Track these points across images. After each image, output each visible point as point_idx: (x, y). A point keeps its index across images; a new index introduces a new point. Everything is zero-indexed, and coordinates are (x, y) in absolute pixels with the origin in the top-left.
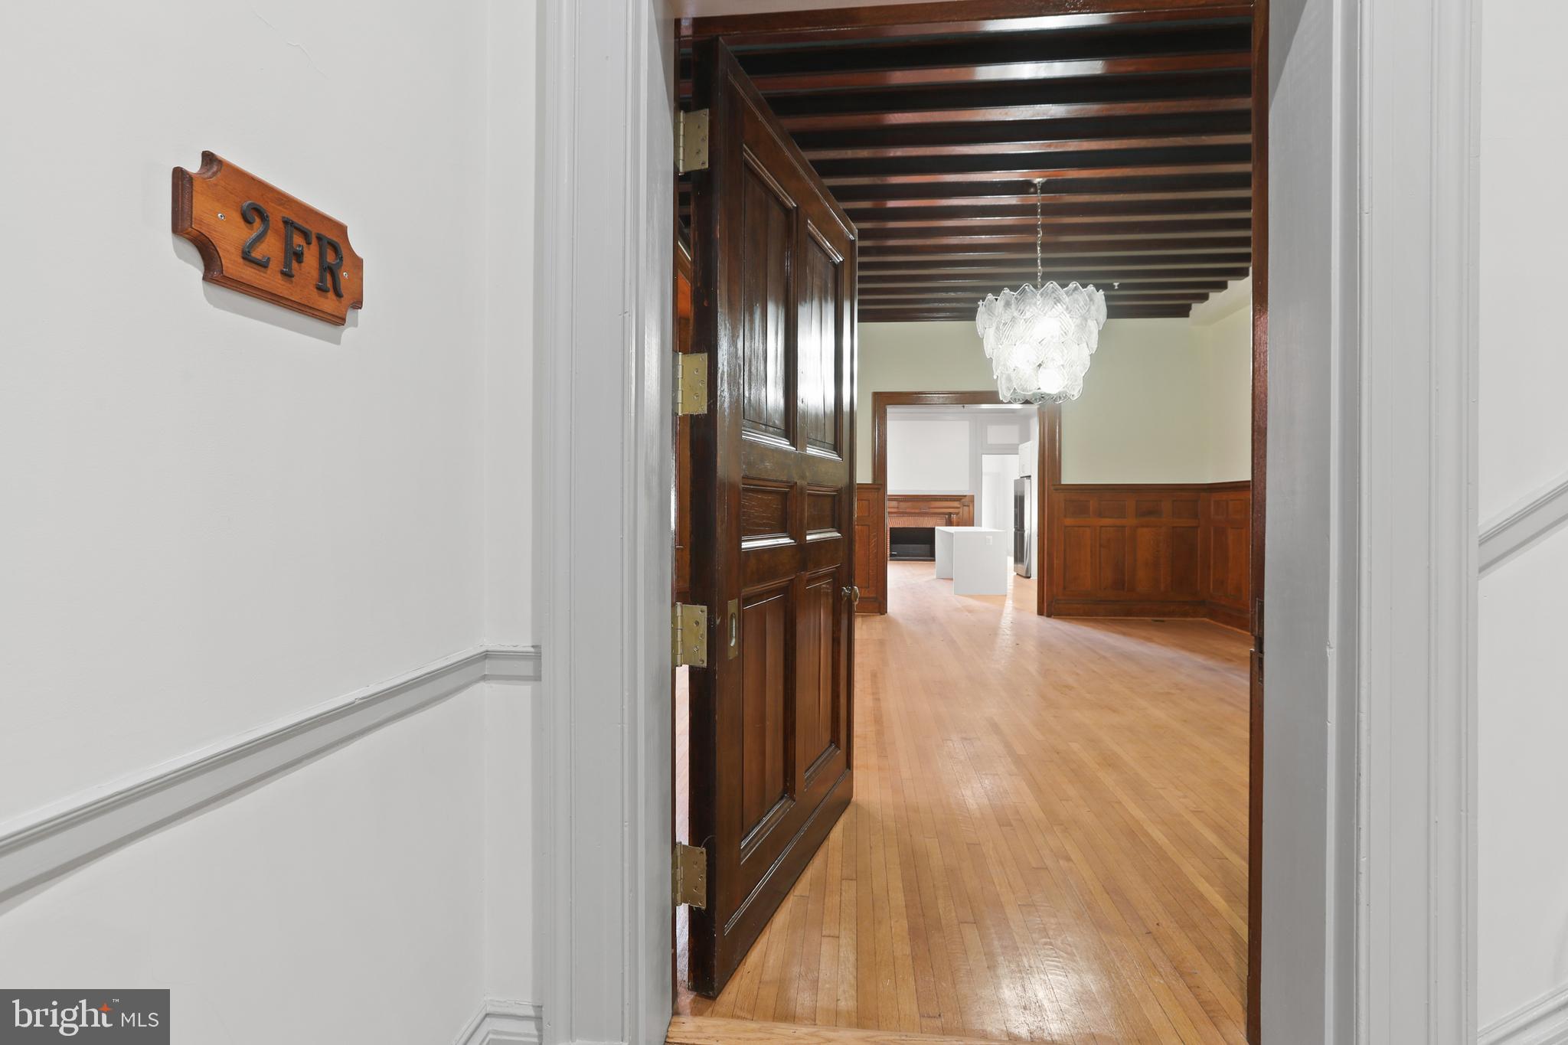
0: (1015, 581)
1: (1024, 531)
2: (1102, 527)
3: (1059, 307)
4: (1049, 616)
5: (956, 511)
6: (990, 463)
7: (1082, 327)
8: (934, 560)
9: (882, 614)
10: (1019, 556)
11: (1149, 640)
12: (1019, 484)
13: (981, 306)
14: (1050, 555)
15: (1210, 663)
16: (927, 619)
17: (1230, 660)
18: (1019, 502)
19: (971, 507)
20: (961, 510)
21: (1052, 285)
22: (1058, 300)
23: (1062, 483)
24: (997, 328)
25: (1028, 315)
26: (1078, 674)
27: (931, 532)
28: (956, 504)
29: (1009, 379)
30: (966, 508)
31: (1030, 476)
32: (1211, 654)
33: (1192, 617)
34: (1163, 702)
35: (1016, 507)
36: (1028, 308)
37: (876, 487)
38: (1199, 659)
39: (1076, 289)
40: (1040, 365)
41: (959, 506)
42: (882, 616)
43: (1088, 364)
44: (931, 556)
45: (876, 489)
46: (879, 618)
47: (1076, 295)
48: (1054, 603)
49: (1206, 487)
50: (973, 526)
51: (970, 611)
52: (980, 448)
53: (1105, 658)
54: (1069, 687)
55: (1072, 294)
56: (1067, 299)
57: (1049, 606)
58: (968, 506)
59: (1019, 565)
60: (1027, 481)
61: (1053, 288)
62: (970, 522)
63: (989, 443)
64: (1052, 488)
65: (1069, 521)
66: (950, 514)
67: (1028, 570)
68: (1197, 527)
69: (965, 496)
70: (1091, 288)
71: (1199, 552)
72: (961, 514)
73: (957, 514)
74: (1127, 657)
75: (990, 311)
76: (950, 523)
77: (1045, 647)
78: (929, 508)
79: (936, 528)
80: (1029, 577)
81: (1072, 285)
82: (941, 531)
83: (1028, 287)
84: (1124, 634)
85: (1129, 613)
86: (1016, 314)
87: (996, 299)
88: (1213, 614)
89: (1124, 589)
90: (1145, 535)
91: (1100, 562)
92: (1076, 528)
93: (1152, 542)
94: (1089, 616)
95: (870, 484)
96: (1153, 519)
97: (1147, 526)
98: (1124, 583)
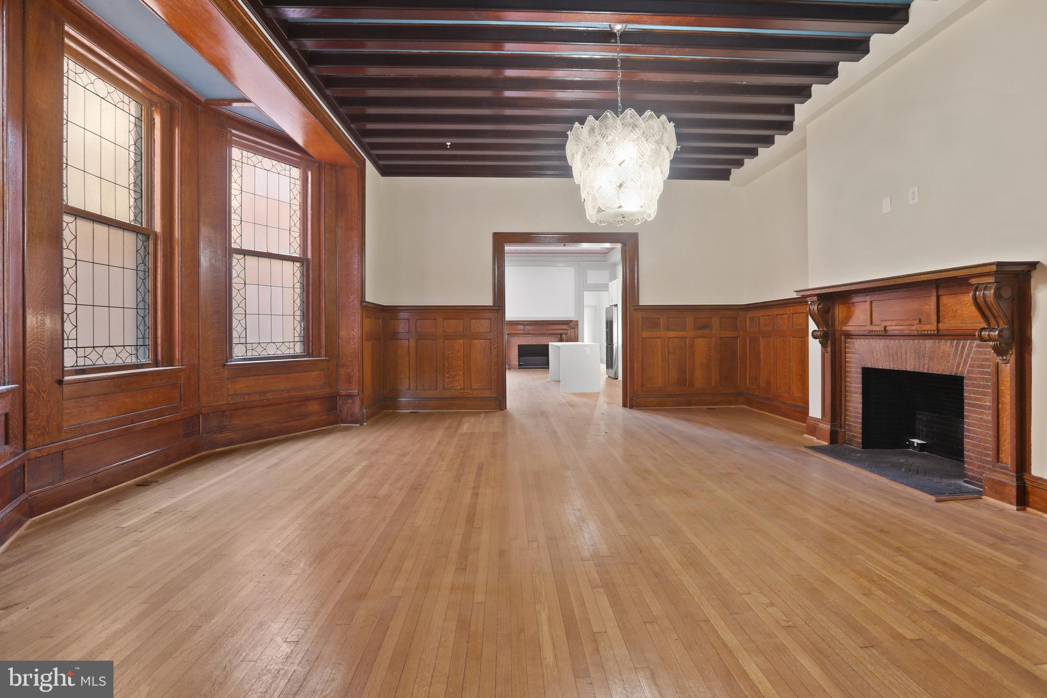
0: (607, 381)
1: (613, 345)
2: (669, 338)
3: (638, 133)
4: (631, 407)
5: (565, 332)
6: (589, 298)
7: (657, 153)
8: (549, 368)
9: (501, 410)
10: (610, 364)
11: (707, 424)
12: (609, 311)
13: (569, 135)
14: (632, 361)
15: (755, 443)
16: (539, 413)
17: (770, 440)
18: (609, 325)
19: (576, 330)
20: (569, 331)
21: (630, 112)
22: (634, 126)
23: (640, 304)
24: (584, 154)
25: (610, 139)
26: (655, 459)
27: (546, 347)
28: (565, 327)
29: (594, 199)
30: (573, 330)
31: (617, 305)
32: (755, 434)
33: (735, 405)
34: (727, 482)
35: (607, 328)
36: (609, 132)
37: (496, 308)
38: (747, 439)
39: (650, 116)
40: (621, 186)
41: (568, 328)
42: (502, 412)
43: (662, 188)
44: (545, 365)
45: (497, 310)
46: (498, 413)
47: (650, 122)
48: (634, 398)
49: (744, 307)
50: (578, 341)
51: (571, 406)
52: (582, 287)
53: (675, 442)
54: (649, 472)
55: (647, 121)
56: (643, 125)
57: (631, 401)
58: (574, 328)
59: (610, 370)
60: (615, 309)
61: (631, 114)
62: (576, 339)
63: (588, 283)
64: (633, 308)
65: (645, 334)
66: (561, 334)
67: (616, 373)
68: (737, 337)
69: (572, 321)
70: (663, 117)
71: (738, 356)
72: (569, 334)
73: (566, 334)
74: (693, 440)
75: (577, 139)
76: (561, 340)
77: (629, 434)
78: (546, 330)
79: (550, 343)
80: (617, 379)
81: (648, 113)
82: (553, 345)
83: (609, 114)
84: (688, 420)
85: (689, 403)
86: (599, 138)
87: (582, 128)
88: (749, 402)
89: (685, 385)
90: (701, 344)
91: (668, 365)
92: (650, 339)
93: (705, 349)
94: (660, 407)
95: (491, 306)
96: (707, 331)
97: (702, 337)
98: (686, 380)
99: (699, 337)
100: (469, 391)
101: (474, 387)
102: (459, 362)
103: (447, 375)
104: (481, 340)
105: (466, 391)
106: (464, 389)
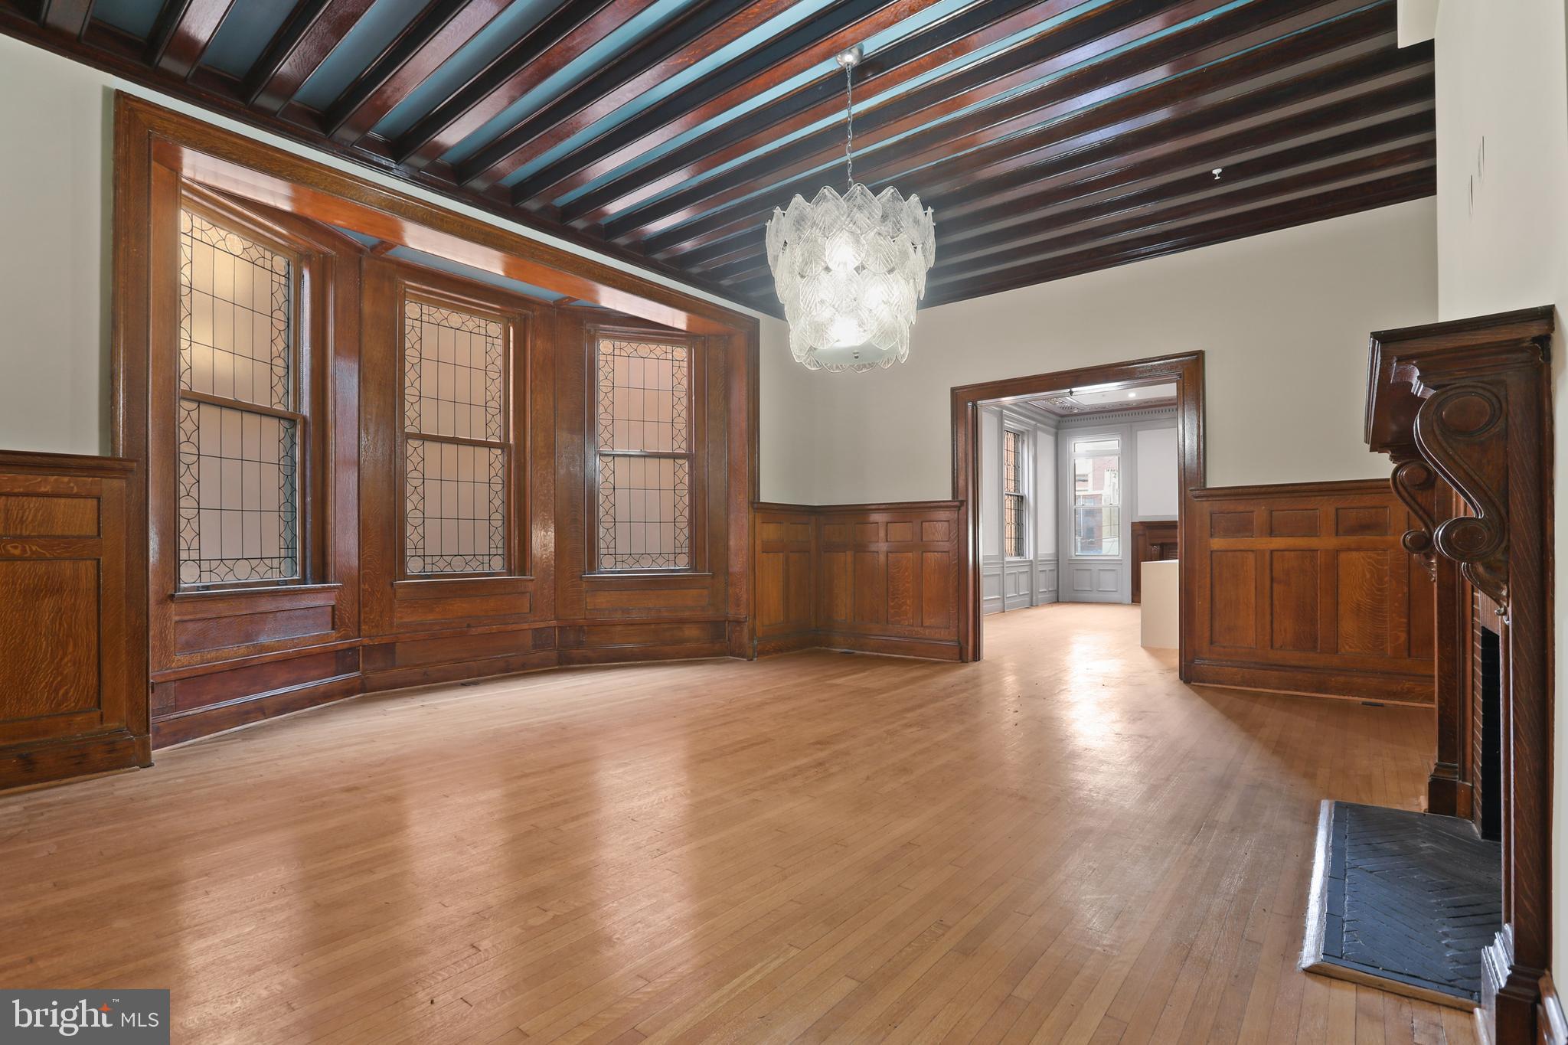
2: (1274, 551)
4: (1187, 681)
14: (1190, 594)
23: (1209, 486)
42: (975, 662)
45: (956, 506)
48: (1194, 664)
57: (1188, 668)
65: (1218, 543)
85: (1321, 687)
89: (1315, 647)
90: (1357, 566)
91: (1272, 605)
92: (1230, 554)
93: (1368, 576)
94: (1251, 687)
95: (950, 501)
96: (1369, 538)
97: (1358, 549)
98: (1317, 639)
99: (1349, 549)
100: (919, 629)
101: (927, 623)
102: (907, 585)
103: (892, 604)
104: (936, 554)
105: (916, 629)
106: (912, 626)
